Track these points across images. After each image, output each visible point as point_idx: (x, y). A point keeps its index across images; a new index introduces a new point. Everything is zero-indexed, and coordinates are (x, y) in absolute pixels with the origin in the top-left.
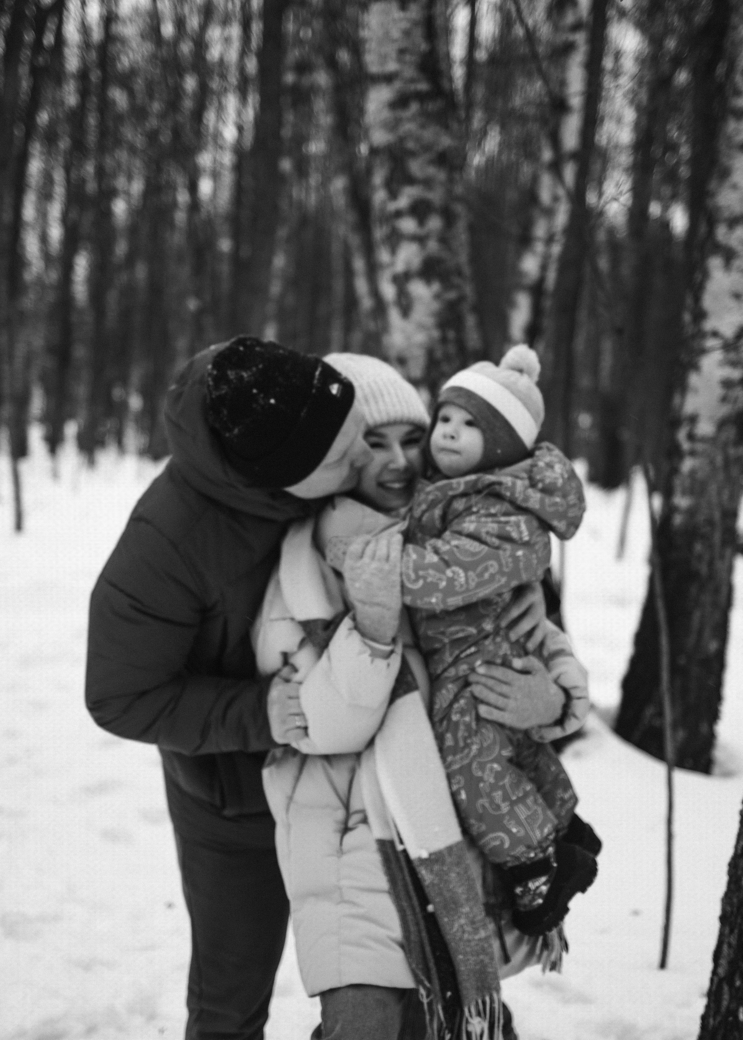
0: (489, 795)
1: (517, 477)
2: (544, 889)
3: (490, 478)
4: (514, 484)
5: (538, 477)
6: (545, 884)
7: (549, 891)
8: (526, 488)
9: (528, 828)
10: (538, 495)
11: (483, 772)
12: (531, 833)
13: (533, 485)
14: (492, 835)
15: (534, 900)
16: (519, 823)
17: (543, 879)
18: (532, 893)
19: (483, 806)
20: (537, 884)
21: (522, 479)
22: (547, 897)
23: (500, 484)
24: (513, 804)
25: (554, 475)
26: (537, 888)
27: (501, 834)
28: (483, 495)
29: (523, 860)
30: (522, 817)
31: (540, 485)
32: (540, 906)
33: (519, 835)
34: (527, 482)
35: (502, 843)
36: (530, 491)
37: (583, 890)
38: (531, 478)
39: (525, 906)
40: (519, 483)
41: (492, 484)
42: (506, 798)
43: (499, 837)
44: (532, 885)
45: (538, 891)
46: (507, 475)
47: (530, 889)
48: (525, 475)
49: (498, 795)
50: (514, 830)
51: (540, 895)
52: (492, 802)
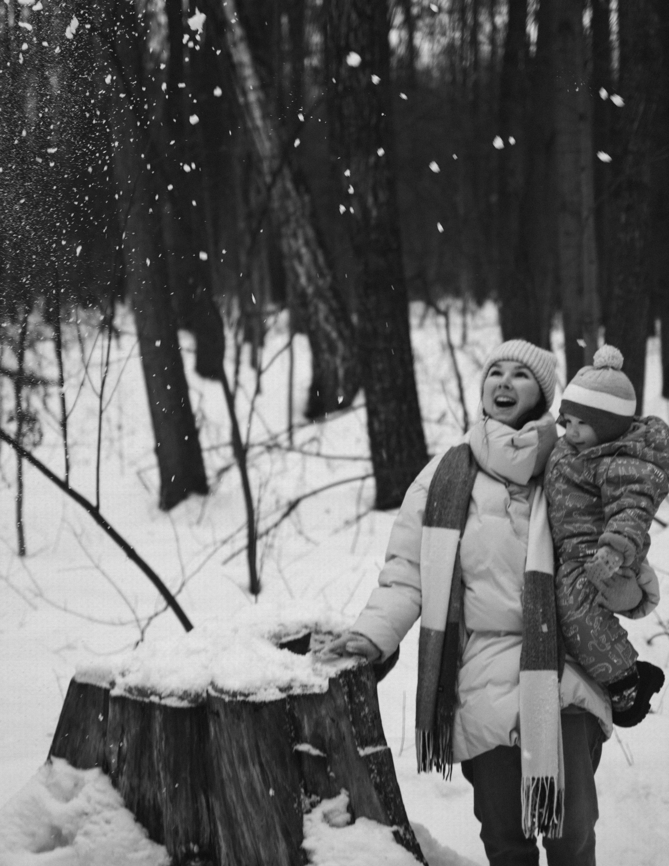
0: (597, 638)
1: (637, 441)
2: (634, 694)
3: (618, 444)
4: (635, 446)
5: (651, 440)
6: (634, 691)
7: (637, 695)
8: (643, 448)
9: (624, 659)
10: (652, 452)
11: (593, 623)
12: (626, 663)
13: (648, 445)
14: (600, 665)
15: (628, 703)
16: (618, 656)
17: (633, 689)
18: (626, 698)
19: (593, 646)
20: (629, 692)
21: (640, 442)
22: (636, 700)
23: (625, 446)
24: (613, 644)
25: (661, 437)
26: (630, 695)
27: (607, 664)
28: (615, 455)
29: (620, 678)
30: (620, 652)
31: (653, 445)
32: (632, 707)
33: (618, 664)
34: (644, 444)
35: (607, 669)
36: (646, 449)
37: (658, 691)
38: (646, 441)
39: (622, 708)
40: (638, 445)
41: (621, 447)
42: (608, 640)
43: (605, 666)
44: (626, 693)
45: (630, 697)
46: (630, 441)
47: (625, 696)
48: (642, 439)
49: (603, 638)
50: (615, 661)
51: (632, 699)
52: (599, 643)
